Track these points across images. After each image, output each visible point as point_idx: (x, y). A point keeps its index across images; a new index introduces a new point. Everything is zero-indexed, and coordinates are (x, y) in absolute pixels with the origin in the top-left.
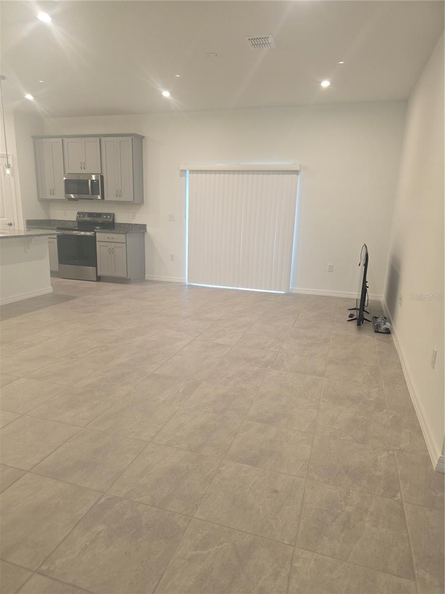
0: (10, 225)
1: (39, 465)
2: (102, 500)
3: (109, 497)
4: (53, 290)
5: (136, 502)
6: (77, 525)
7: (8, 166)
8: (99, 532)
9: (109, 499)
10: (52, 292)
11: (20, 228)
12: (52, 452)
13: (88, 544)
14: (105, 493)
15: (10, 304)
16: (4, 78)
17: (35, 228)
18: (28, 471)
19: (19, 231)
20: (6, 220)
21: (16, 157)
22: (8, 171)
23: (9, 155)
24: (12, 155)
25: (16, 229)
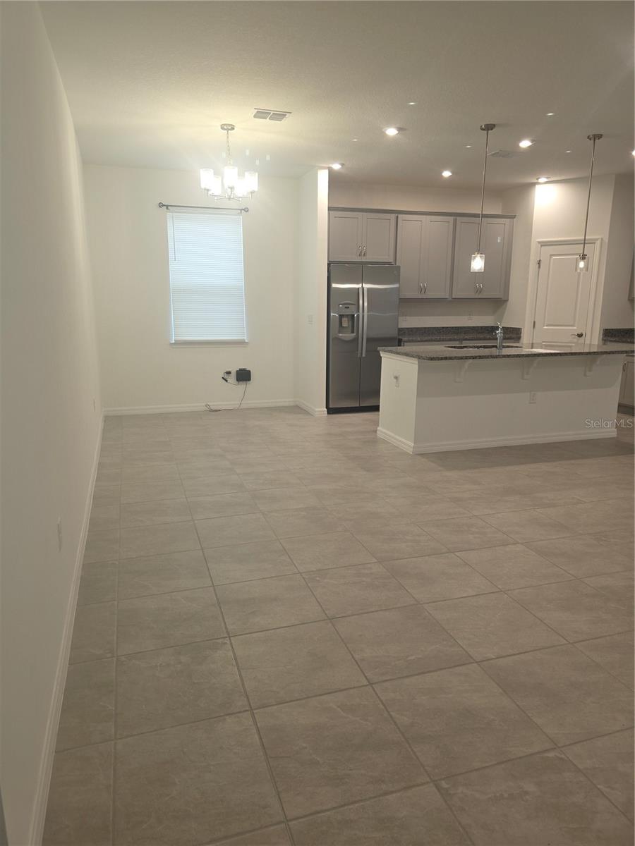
0: (580, 336)
1: (492, 661)
2: (551, 755)
3: (563, 756)
4: (618, 434)
5: (599, 789)
6: (502, 763)
7: (583, 257)
8: (526, 793)
9: (561, 759)
10: (616, 436)
11: (593, 341)
12: (514, 655)
13: (506, 795)
14: (559, 747)
15: (548, 444)
16: (600, 136)
17: (615, 341)
18: (477, 662)
19: (590, 345)
20: (576, 329)
21: (606, 240)
22: (582, 264)
23: (597, 239)
24: (602, 239)
25: (588, 342)
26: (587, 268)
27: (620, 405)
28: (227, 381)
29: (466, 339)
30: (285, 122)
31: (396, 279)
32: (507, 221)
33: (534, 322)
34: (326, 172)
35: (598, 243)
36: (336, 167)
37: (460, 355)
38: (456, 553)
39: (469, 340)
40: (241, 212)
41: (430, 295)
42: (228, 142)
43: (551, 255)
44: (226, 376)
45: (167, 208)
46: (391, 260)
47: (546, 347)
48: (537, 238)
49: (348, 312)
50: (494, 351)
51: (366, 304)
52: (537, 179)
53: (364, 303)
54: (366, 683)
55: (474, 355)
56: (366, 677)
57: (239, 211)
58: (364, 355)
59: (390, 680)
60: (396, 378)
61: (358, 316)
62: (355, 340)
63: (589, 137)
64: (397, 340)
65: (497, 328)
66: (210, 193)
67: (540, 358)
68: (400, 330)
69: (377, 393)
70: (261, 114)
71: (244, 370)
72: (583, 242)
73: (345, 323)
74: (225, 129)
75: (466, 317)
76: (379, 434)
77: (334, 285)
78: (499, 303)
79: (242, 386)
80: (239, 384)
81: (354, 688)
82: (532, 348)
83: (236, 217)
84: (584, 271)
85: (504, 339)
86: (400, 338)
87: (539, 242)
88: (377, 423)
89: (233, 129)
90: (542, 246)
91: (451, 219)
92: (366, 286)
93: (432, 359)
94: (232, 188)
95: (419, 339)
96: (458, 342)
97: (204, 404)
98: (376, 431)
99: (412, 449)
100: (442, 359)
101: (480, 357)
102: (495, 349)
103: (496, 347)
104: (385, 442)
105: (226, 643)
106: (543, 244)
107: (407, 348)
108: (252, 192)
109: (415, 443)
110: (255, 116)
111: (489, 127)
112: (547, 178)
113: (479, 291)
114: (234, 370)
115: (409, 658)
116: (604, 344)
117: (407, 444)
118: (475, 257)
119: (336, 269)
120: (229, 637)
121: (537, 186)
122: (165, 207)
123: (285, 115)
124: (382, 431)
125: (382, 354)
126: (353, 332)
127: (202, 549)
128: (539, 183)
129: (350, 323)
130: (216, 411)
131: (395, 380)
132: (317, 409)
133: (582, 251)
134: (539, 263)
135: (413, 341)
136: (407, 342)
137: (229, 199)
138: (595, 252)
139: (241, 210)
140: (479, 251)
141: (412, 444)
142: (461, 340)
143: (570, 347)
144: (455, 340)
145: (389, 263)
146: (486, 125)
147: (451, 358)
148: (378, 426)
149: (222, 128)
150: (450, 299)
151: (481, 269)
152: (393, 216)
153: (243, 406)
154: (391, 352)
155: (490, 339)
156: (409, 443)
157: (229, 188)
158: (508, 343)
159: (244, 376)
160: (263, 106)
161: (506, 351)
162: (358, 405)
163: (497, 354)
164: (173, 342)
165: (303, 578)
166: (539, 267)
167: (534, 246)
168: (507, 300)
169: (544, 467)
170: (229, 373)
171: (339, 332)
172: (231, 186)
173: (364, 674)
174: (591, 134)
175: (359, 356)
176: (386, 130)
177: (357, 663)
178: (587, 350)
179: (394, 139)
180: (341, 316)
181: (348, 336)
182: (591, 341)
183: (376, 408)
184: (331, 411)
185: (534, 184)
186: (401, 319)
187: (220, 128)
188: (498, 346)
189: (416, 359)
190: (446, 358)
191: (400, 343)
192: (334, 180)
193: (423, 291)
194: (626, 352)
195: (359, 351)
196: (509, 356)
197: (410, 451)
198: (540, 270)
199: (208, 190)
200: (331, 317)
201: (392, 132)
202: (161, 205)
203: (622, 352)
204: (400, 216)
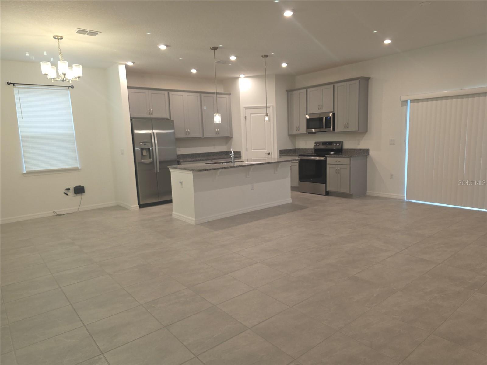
0: (269, 154)
1: (257, 326)
4: (292, 201)
7: (267, 115)
11: (275, 156)
15: (262, 210)
16: (267, 56)
17: (285, 156)
18: (249, 329)
19: (274, 158)
20: (267, 151)
21: (275, 106)
22: (267, 119)
23: (271, 106)
24: (273, 106)
25: (273, 157)
26: (269, 120)
27: (292, 187)
28: (67, 195)
29: (214, 159)
30: (97, 37)
31: (172, 127)
32: (227, 96)
33: (247, 148)
34: (124, 67)
35: (271, 107)
36: (130, 64)
37: (215, 168)
38: (229, 274)
39: (216, 159)
40: (68, 88)
41: (192, 135)
42: (59, 46)
43: (251, 114)
44: (66, 192)
45: (14, 85)
46: (168, 117)
47: (254, 160)
48: (243, 105)
49: (146, 147)
50: (230, 165)
51: (156, 142)
52: (240, 75)
53: (155, 141)
54: (193, 356)
55: (221, 167)
56: (192, 353)
57: (67, 88)
58: (158, 171)
59: (207, 351)
60: (181, 183)
61: (152, 149)
62: (152, 163)
63: (262, 56)
64: (178, 161)
65: (231, 152)
66: (49, 77)
67: (253, 167)
68: (178, 156)
69: (170, 192)
70: (81, 32)
71: (79, 186)
72: (266, 107)
73: (145, 153)
74: (56, 39)
75: (212, 147)
76: (174, 216)
77: (136, 132)
78: (228, 139)
79: (79, 197)
80: (76, 196)
81: (187, 361)
82: (247, 162)
83: (66, 91)
84: (268, 122)
85: (235, 157)
86: (178, 160)
87: (244, 107)
88: (172, 210)
89: (62, 38)
90: (246, 109)
91: (198, 95)
92: (156, 131)
93: (200, 171)
94: (64, 74)
95: (189, 160)
96: (210, 161)
97: (52, 211)
98: (171, 215)
99: (194, 222)
100: (205, 170)
101: (225, 168)
102: (230, 163)
103: (231, 162)
104: (178, 220)
105: (101, 358)
106: (247, 108)
107: (183, 166)
108: (79, 77)
109: (195, 218)
110: (77, 32)
111: (215, 48)
112: (244, 75)
113: (218, 133)
114: (72, 187)
115: (214, 336)
116: (280, 157)
117: (191, 219)
118: (215, 115)
119: (136, 122)
120: (103, 354)
121: (240, 79)
122: (12, 85)
123: (98, 33)
124: (176, 214)
125: (171, 170)
126: (150, 158)
127: (71, 304)
128: (240, 77)
129: (148, 153)
130: (61, 215)
131: (180, 184)
132: (133, 206)
133: (266, 112)
134: (245, 118)
135: (185, 162)
136: (182, 162)
137: (63, 80)
138: (271, 111)
139: (68, 87)
140: (218, 112)
141: (194, 219)
142: (212, 160)
143: (265, 160)
144: (208, 160)
145: (167, 119)
146: (213, 47)
147: (210, 170)
148: (172, 211)
149: (54, 37)
150: (203, 138)
151: (219, 122)
152: (166, 93)
153: (80, 210)
154: (176, 168)
155: (226, 158)
156: (191, 218)
157: (63, 74)
158: (237, 159)
159: (79, 190)
160: (83, 27)
161: (236, 164)
162: (158, 201)
163: (233, 166)
164: (25, 172)
165: (144, 307)
166: (246, 120)
167: (242, 109)
168: (232, 138)
169: (263, 222)
170: (68, 189)
171: (142, 159)
172: (64, 73)
173: (191, 352)
174: (263, 55)
175: (156, 172)
176: (159, 46)
177: (186, 347)
178: (273, 161)
179: (164, 51)
180: (142, 150)
181: (148, 161)
182: (274, 156)
183: (170, 201)
184: (141, 206)
185: (238, 78)
186: (177, 149)
187: (53, 37)
188: (232, 161)
189: (191, 171)
190: (208, 170)
191: (179, 163)
192: (130, 72)
193: (188, 134)
194: (291, 161)
195: (155, 170)
196: (239, 166)
197: (193, 223)
198: (247, 121)
199: (47, 75)
200: (136, 151)
201: (163, 47)
202: (9, 83)
203: (289, 161)
204: (170, 92)
